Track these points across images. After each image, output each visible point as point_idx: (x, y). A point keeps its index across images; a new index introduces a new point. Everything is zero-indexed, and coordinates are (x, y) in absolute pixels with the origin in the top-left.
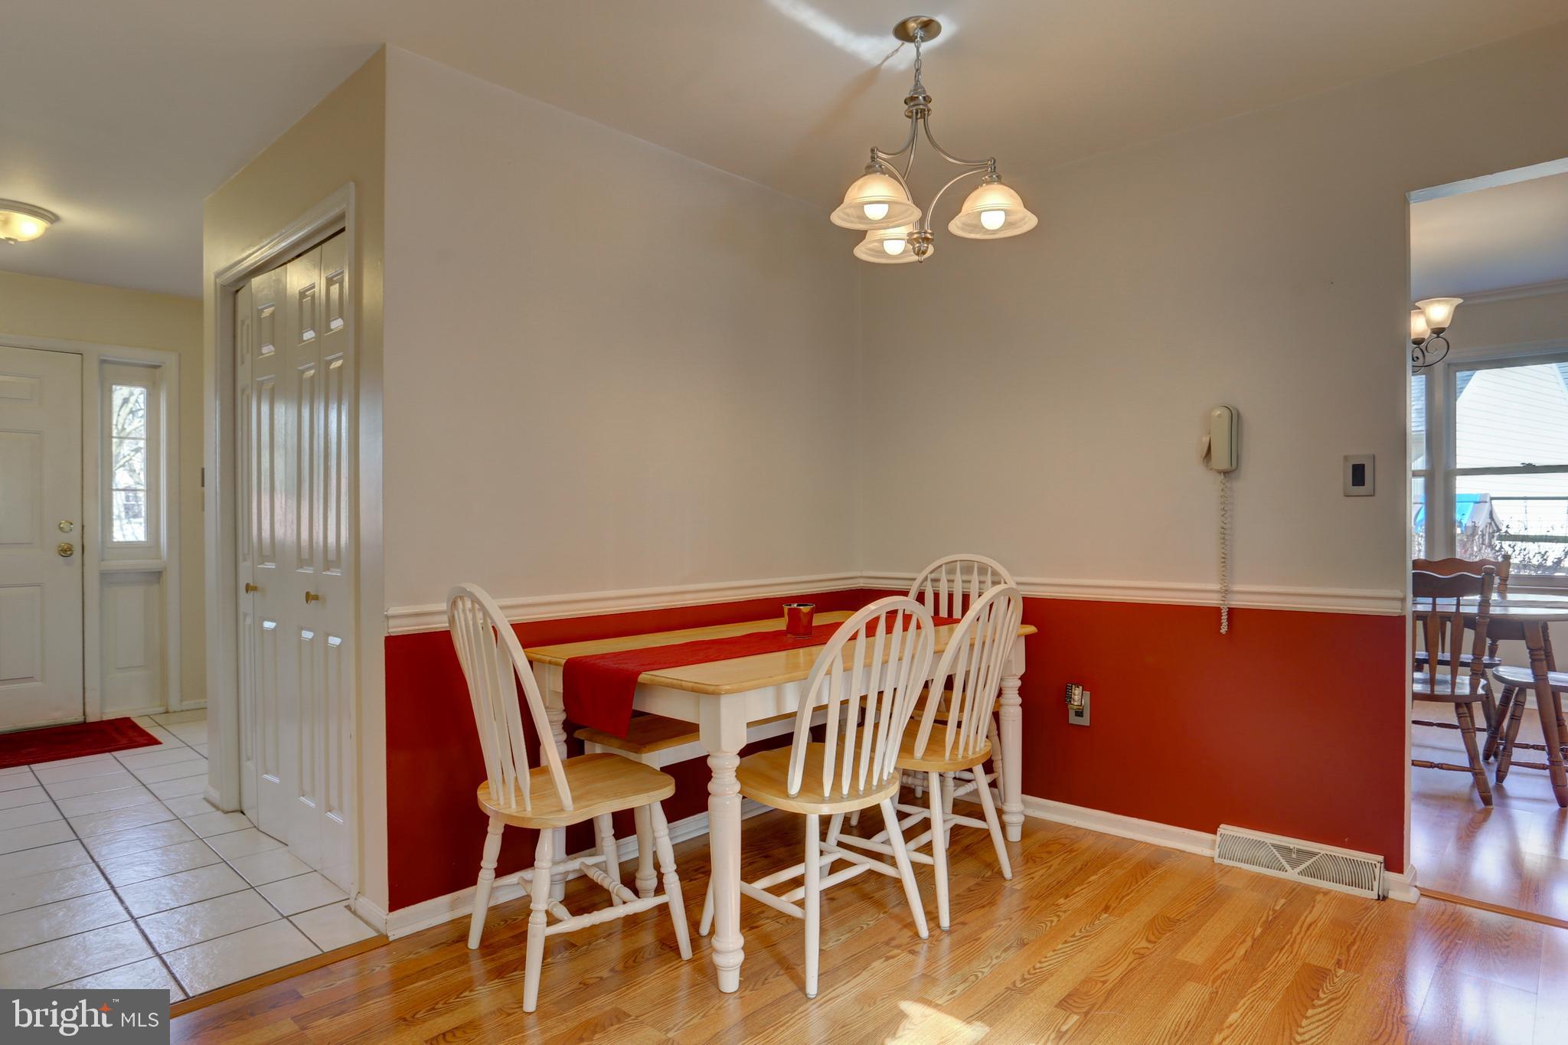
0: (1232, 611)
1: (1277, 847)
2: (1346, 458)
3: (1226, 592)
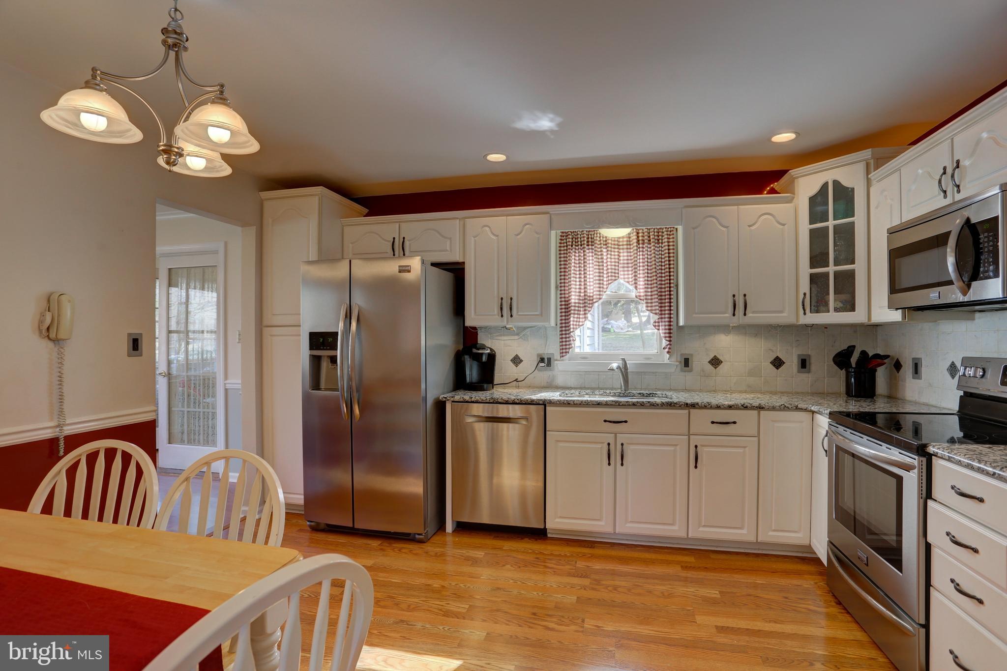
3: (61, 426)
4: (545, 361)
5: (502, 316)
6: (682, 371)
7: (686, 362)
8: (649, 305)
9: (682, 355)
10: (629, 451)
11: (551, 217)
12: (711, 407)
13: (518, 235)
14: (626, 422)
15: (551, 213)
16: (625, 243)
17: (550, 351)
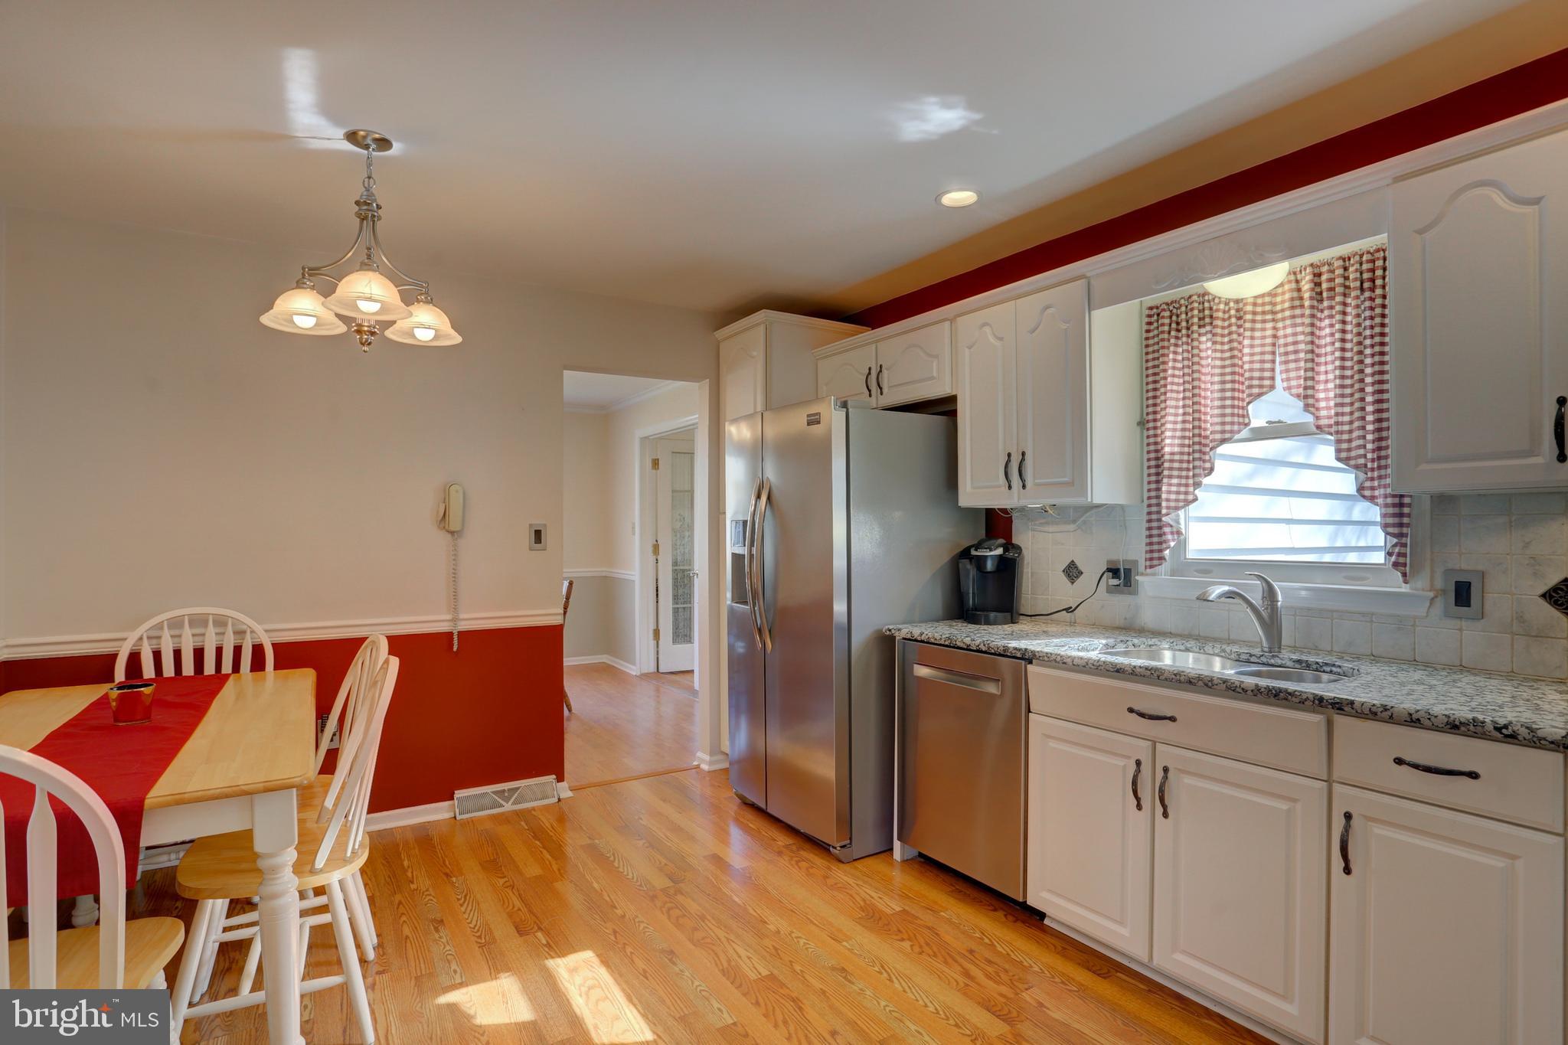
0: (460, 633)
1: (495, 793)
2: (531, 525)
3: (455, 620)
4: (1120, 575)
5: (1010, 487)
6: (1447, 615)
7: (1462, 594)
8: (1345, 446)
9: (1448, 572)
10: (1182, 788)
11: (1089, 283)
12: (1391, 717)
13: (1033, 331)
14: (1173, 719)
15: (1088, 275)
16: (1287, 305)
17: (1131, 557)
